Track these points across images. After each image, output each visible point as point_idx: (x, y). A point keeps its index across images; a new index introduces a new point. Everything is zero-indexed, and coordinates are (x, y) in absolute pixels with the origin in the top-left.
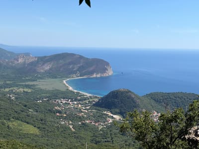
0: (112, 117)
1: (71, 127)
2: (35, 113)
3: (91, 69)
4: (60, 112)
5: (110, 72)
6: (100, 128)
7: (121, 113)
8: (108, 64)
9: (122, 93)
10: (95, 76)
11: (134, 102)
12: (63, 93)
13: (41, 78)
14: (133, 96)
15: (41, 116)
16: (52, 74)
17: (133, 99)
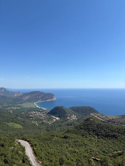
0: (55, 119)
1: (37, 124)
2: (21, 118)
3: (47, 97)
4: (32, 117)
5: (55, 99)
6: (50, 123)
7: (59, 117)
8: (54, 95)
9: (60, 107)
10: (48, 100)
11: (65, 111)
12: (34, 109)
13: (24, 103)
14: (64, 109)
15: (23, 120)
16: (29, 101)
17: (64, 110)
